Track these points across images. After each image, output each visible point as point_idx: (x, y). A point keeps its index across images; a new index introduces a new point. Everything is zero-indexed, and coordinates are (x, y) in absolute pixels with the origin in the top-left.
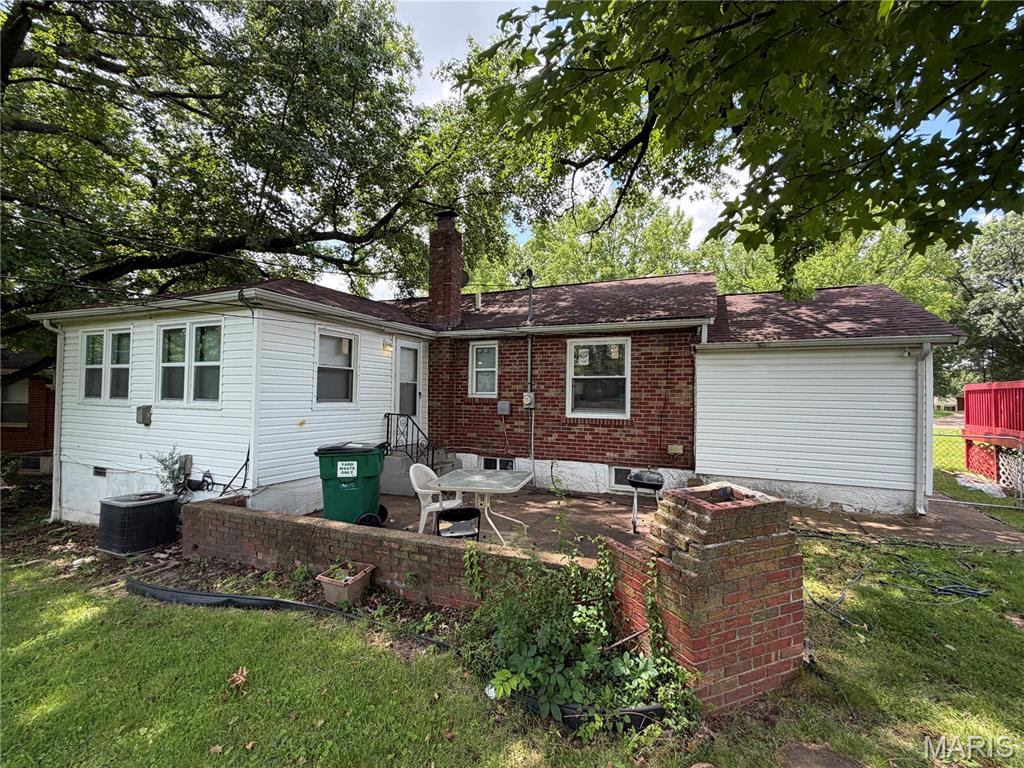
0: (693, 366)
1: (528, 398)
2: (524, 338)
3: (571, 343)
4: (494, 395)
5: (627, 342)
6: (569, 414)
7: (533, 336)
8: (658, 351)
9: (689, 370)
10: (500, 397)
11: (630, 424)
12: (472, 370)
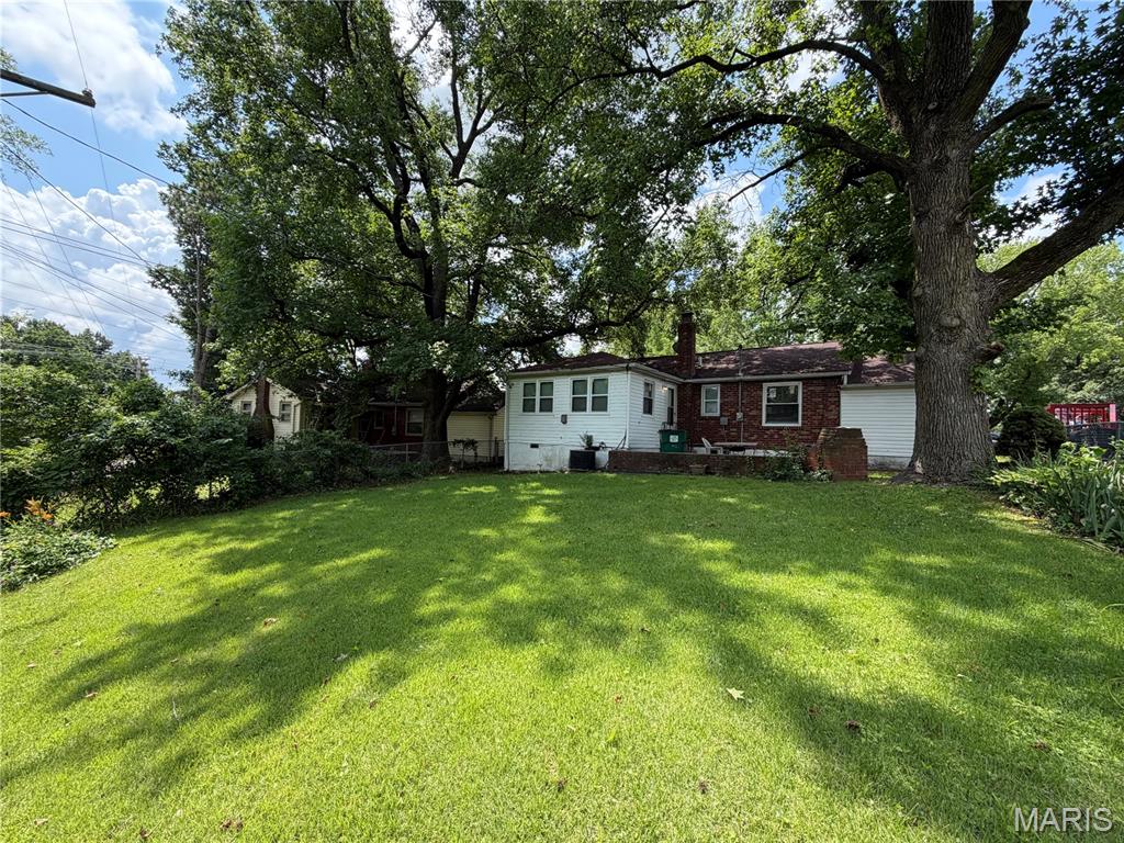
0: (839, 397)
1: (739, 415)
2: (737, 383)
3: (765, 386)
4: (718, 414)
5: (800, 384)
6: (764, 424)
7: (741, 381)
8: (819, 389)
9: (836, 399)
10: (721, 415)
11: (801, 429)
12: (703, 400)
